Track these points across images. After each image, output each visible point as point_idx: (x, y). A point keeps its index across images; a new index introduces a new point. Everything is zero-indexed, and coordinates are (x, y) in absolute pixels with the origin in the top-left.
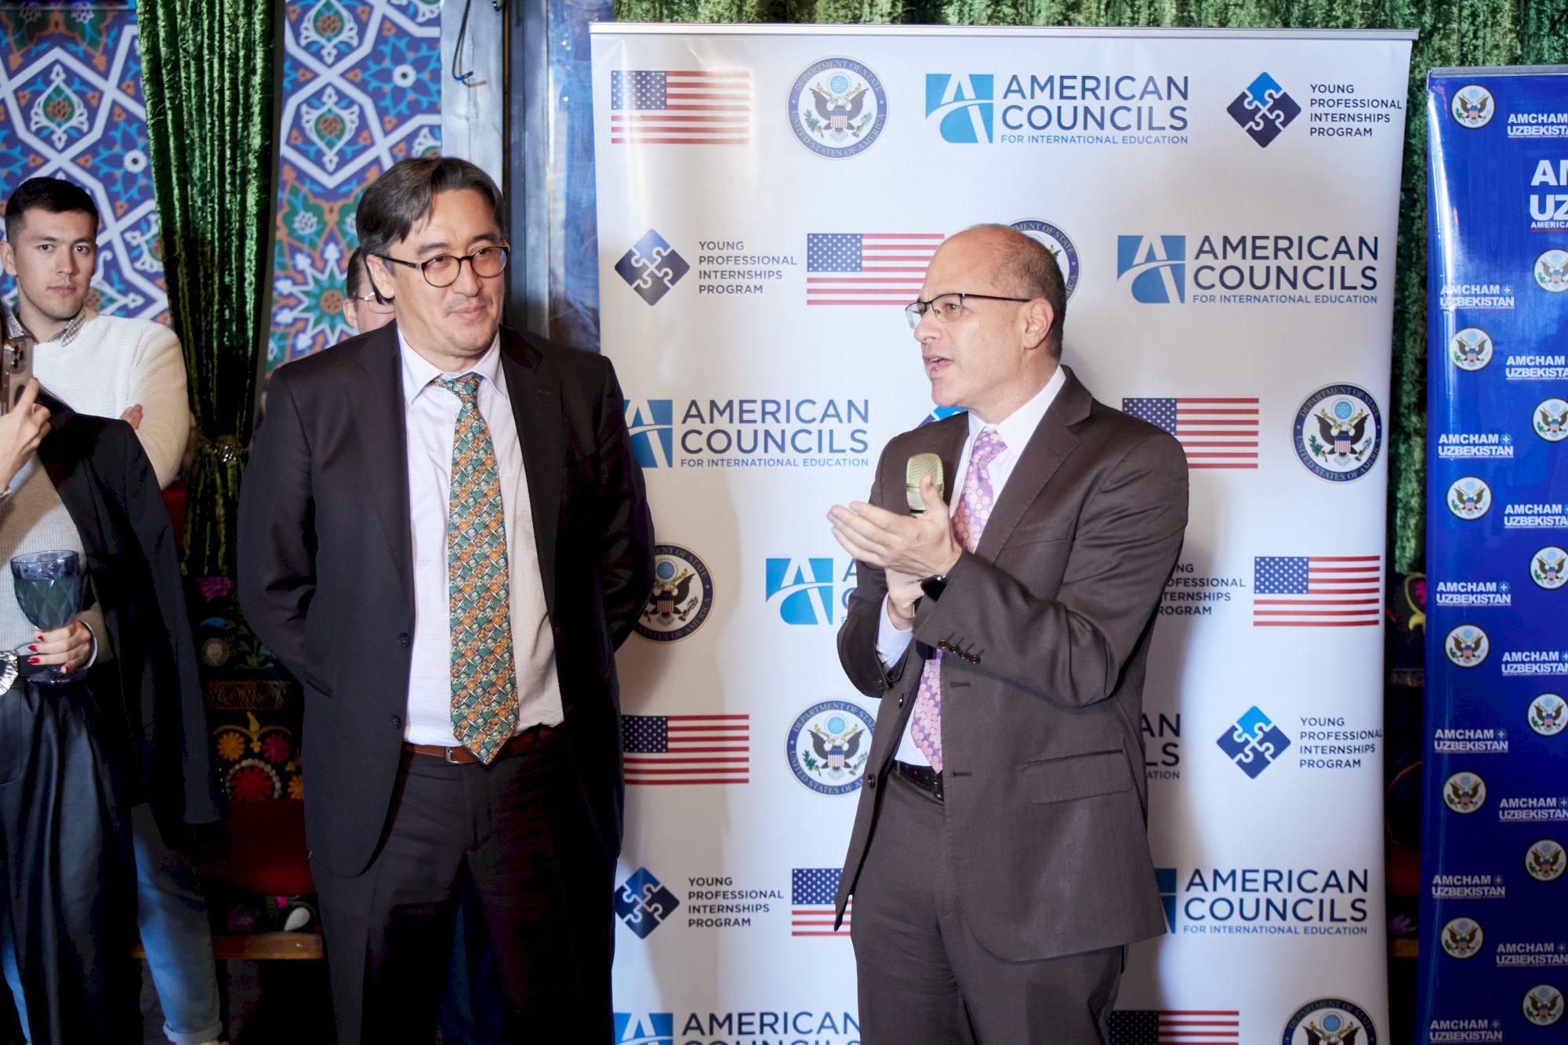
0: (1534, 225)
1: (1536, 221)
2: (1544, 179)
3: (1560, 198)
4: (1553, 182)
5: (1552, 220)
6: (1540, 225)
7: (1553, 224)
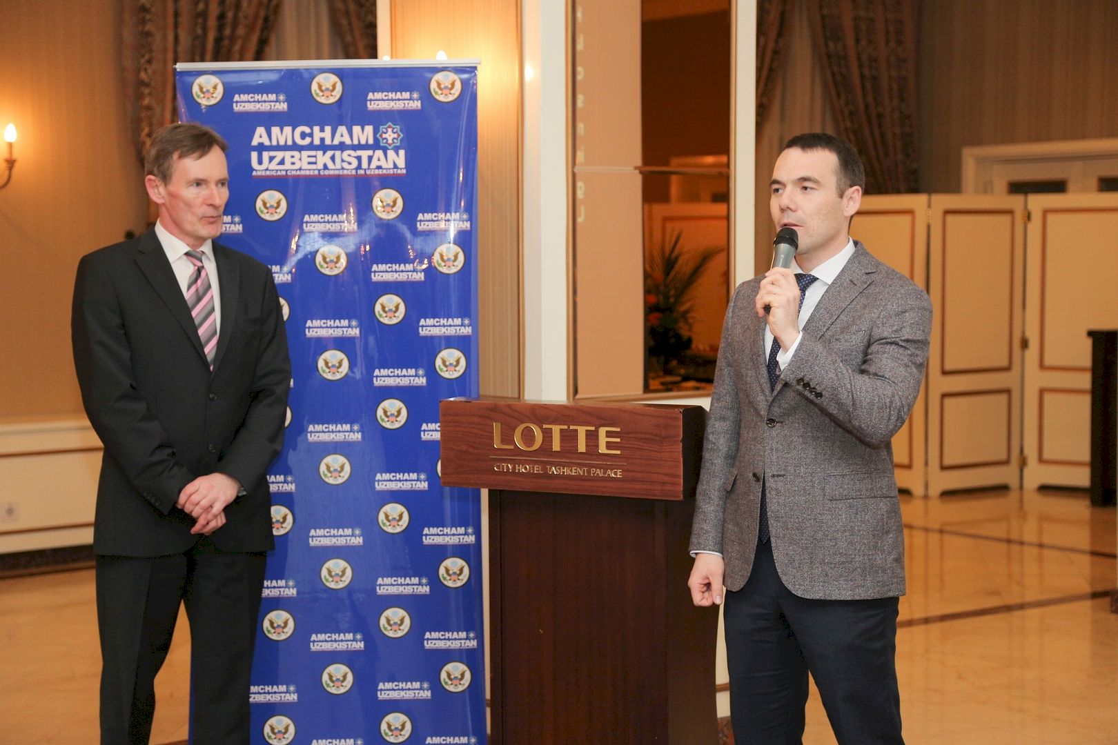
0: (254, 173)
1: (256, 171)
2: (261, 140)
3: (272, 153)
4: (267, 143)
5: (267, 169)
6: (259, 173)
7: (268, 173)
